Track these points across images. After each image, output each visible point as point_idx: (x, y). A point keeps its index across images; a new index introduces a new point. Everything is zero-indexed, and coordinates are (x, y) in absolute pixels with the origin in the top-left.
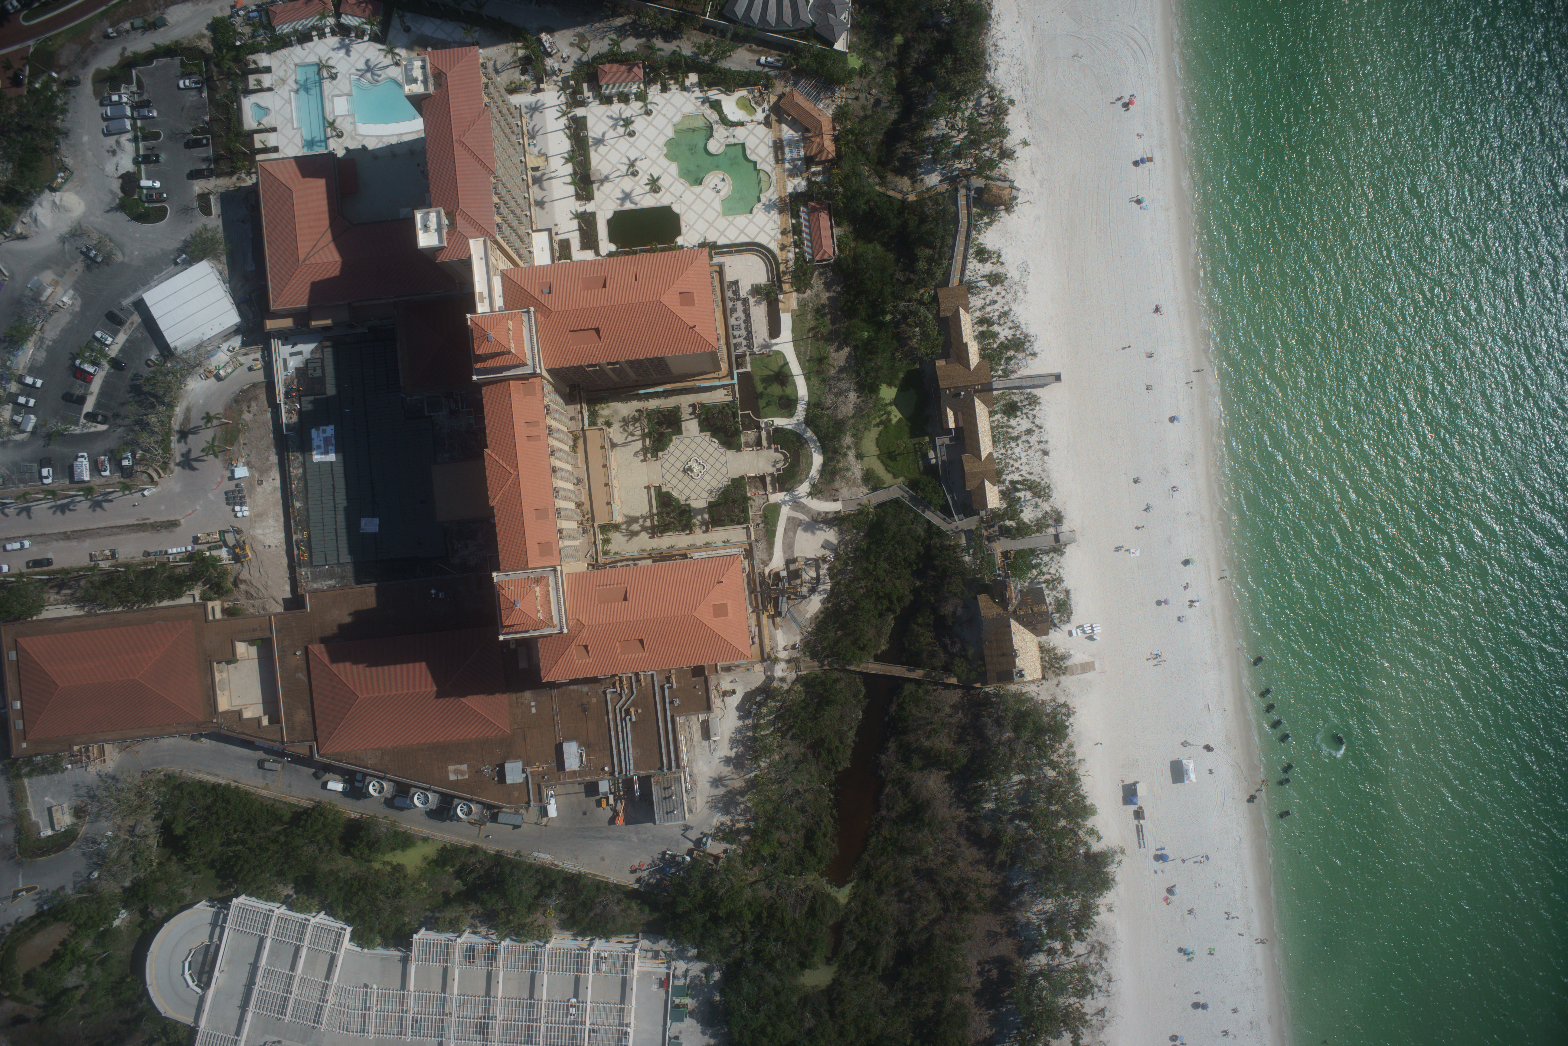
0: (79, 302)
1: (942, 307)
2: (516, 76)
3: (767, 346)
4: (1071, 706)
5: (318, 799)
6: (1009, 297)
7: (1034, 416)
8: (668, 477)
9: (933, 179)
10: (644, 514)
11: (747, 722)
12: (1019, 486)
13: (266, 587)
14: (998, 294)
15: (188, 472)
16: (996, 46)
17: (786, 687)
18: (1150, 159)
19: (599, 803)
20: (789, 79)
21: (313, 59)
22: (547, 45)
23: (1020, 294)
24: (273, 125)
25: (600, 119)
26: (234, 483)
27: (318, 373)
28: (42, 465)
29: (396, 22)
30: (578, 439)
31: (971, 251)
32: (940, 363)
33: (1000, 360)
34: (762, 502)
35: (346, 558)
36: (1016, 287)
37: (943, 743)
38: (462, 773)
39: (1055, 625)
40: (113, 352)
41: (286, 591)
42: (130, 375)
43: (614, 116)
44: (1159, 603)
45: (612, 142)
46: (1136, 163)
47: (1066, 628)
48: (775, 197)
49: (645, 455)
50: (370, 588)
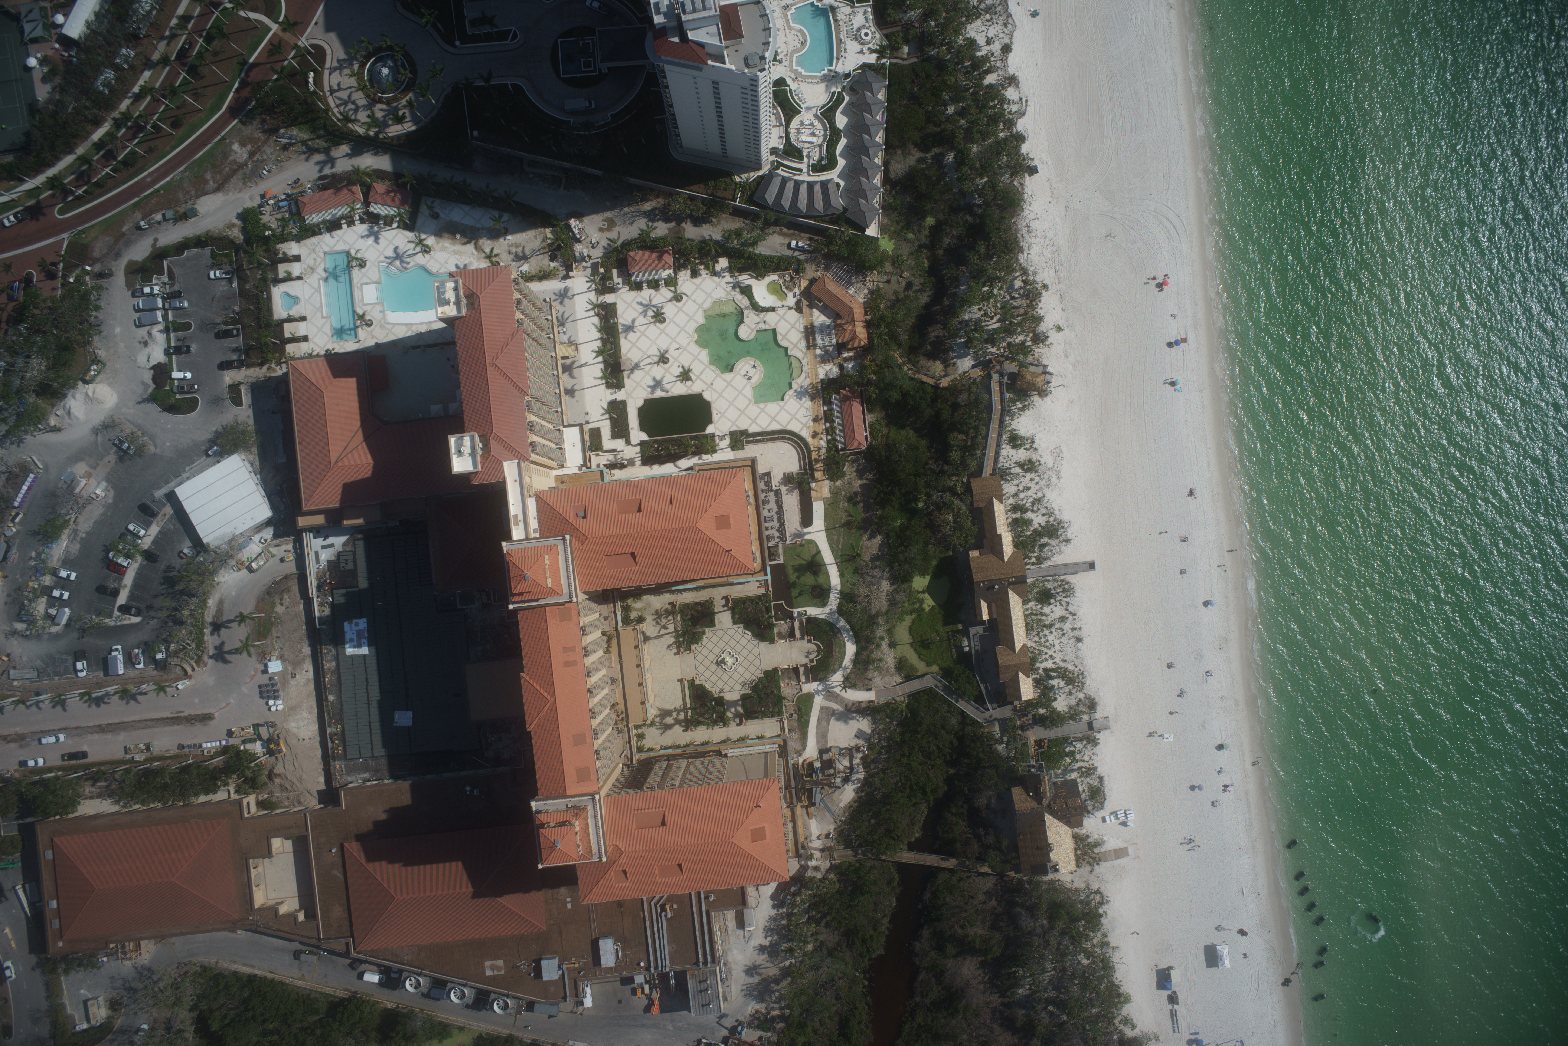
0: (112, 494)
1: (976, 498)
2: (545, 262)
3: (800, 535)
4: (1105, 893)
5: (354, 990)
6: (1042, 483)
7: (1068, 603)
8: (701, 669)
9: (965, 364)
10: (678, 707)
11: (781, 911)
12: (1053, 674)
13: (301, 780)
14: (1031, 480)
15: (221, 665)
16: (1029, 227)
17: (819, 876)
18: (1184, 340)
19: (634, 992)
20: (820, 263)
21: (341, 247)
22: (576, 231)
23: (1054, 480)
24: (303, 314)
25: (629, 305)
26: (266, 676)
27: (350, 566)
28: (77, 659)
29: (424, 209)
30: (611, 638)
31: (1004, 437)
32: (974, 554)
33: (1034, 547)
34: (795, 692)
35: (380, 751)
36: (1049, 473)
37: (978, 931)
38: (498, 968)
39: (1088, 812)
40: (146, 543)
41: (320, 783)
42: (162, 567)
43: (645, 302)
44: (1192, 788)
45: (642, 328)
46: (1170, 345)
47: (1100, 814)
48: (806, 384)
49: (678, 647)
50: (405, 785)
